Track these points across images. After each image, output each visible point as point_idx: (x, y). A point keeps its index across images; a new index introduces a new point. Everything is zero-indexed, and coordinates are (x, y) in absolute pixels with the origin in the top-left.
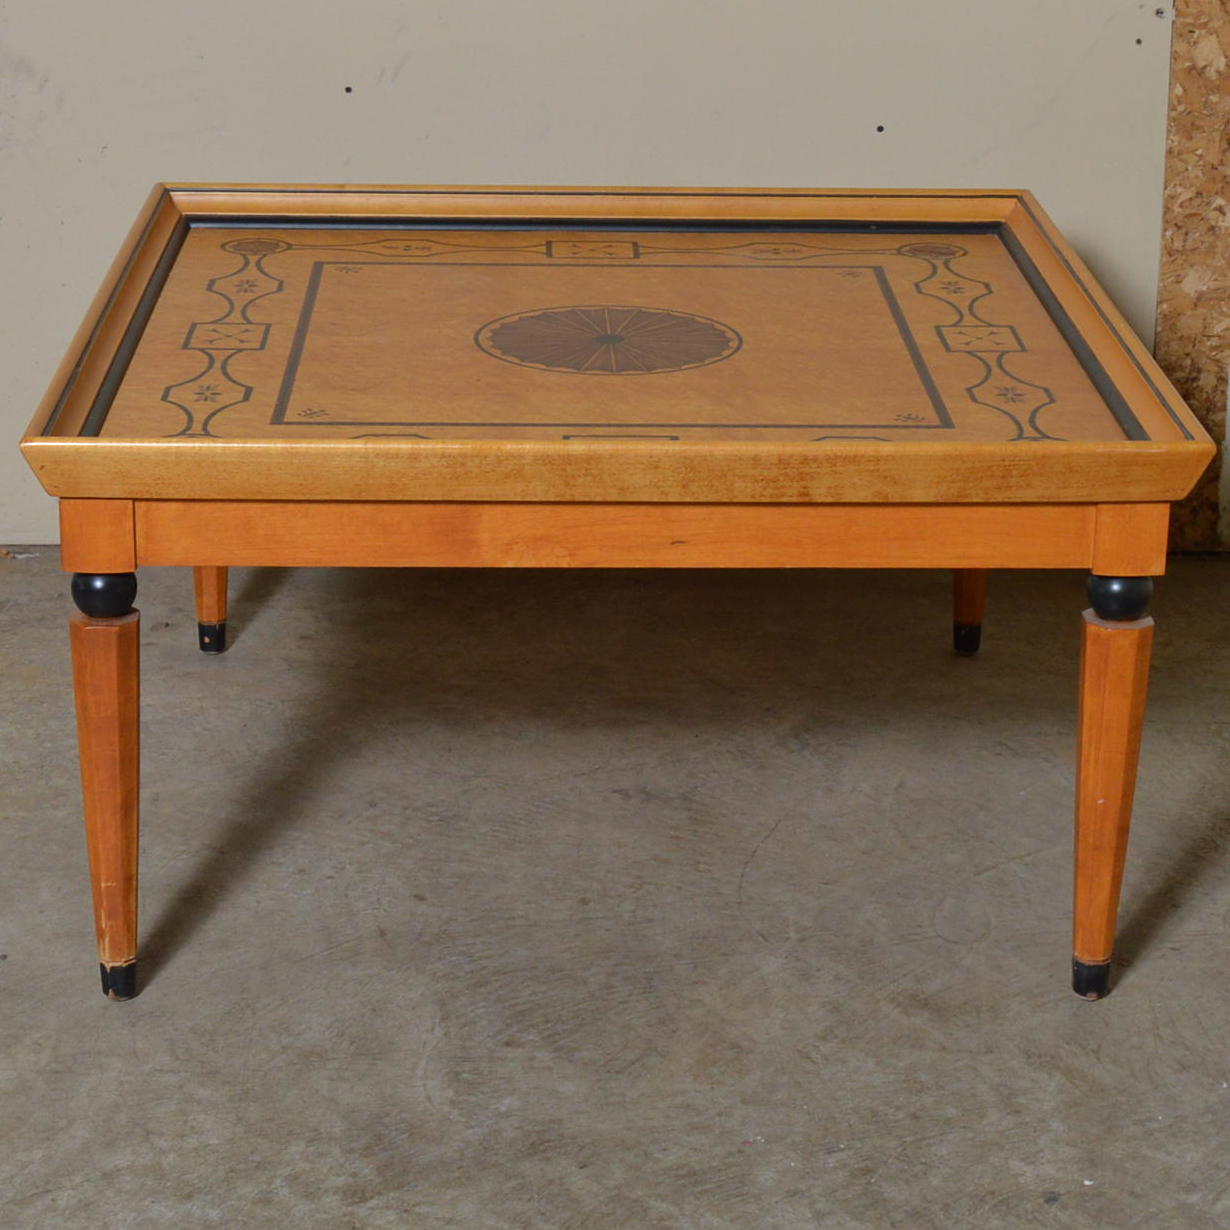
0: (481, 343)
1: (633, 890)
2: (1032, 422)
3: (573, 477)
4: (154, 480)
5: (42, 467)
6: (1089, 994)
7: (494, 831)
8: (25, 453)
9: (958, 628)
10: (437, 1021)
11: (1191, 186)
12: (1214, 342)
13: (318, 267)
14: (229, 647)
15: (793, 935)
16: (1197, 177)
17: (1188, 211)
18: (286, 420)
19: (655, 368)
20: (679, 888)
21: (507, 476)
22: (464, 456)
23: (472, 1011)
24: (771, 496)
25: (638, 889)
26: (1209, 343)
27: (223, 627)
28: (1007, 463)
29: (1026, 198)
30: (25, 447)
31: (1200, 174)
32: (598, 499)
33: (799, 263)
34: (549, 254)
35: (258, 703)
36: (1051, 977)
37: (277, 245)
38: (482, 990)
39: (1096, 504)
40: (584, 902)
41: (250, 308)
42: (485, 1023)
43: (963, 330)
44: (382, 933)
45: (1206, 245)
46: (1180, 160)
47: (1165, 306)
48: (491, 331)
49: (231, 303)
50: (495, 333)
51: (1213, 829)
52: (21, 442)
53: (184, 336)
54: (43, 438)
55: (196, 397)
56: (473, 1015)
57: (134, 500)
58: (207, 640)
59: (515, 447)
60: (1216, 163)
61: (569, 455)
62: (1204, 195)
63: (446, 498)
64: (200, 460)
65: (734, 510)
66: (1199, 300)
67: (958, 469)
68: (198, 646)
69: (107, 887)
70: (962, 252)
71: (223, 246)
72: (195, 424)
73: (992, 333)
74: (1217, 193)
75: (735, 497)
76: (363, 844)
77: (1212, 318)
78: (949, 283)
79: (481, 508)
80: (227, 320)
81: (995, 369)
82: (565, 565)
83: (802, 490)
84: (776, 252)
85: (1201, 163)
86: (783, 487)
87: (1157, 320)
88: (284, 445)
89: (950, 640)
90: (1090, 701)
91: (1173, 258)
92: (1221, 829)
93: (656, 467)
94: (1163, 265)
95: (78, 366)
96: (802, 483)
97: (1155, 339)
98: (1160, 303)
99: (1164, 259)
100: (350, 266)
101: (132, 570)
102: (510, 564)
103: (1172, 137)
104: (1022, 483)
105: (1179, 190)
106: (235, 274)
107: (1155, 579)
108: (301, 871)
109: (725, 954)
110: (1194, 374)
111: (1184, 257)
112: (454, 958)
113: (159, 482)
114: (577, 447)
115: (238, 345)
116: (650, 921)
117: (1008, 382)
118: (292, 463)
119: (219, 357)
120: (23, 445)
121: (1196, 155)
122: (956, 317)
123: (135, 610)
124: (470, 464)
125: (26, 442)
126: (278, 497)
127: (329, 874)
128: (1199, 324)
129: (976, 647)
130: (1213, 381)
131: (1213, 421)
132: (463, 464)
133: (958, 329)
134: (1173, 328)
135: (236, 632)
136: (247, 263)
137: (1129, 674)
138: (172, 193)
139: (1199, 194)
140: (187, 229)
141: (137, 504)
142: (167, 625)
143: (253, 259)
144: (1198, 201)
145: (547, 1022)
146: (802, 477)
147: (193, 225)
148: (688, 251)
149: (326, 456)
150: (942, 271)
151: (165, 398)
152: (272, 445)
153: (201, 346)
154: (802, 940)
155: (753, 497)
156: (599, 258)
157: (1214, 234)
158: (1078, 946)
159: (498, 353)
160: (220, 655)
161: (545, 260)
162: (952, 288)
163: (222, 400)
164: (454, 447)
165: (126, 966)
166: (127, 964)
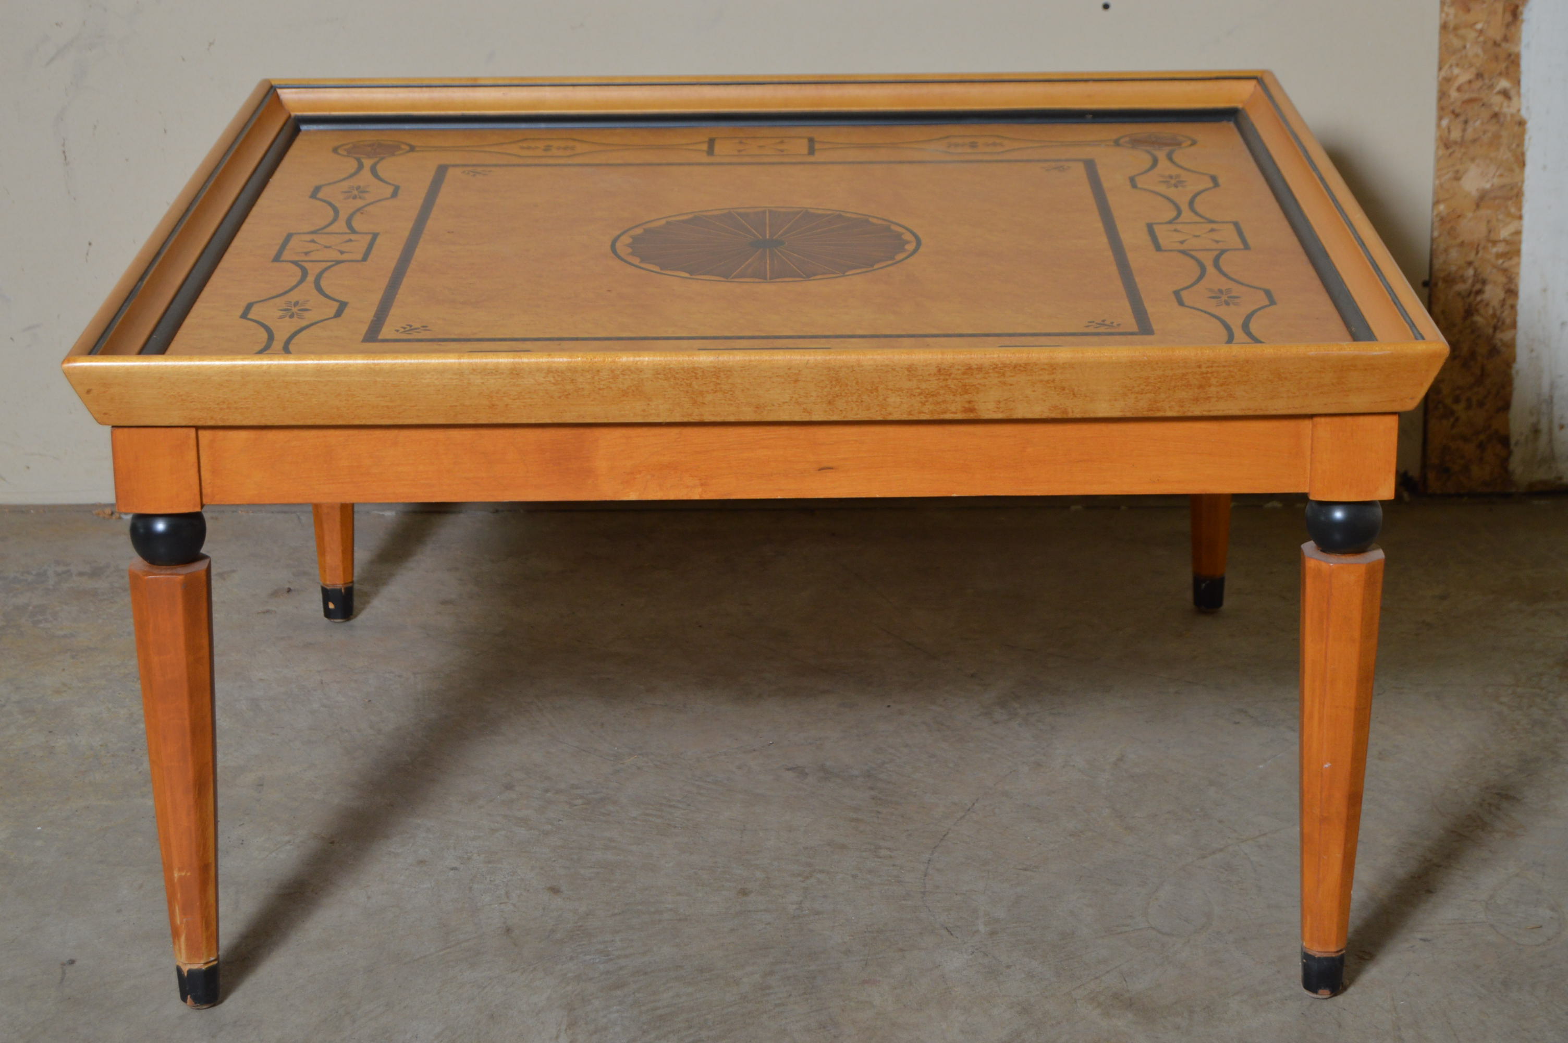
0: (619, 251)
1: (800, 879)
2: (1245, 327)
3: (701, 393)
4: (218, 404)
5: (89, 392)
6: (1320, 991)
7: (648, 815)
8: (68, 374)
9: (1197, 581)
10: (563, 1027)
11: (1471, 65)
12: (1501, 248)
13: (442, 170)
14: (358, 614)
15: (982, 928)
16: (1477, 56)
17: (1467, 96)
18: (380, 337)
19: (815, 275)
20: (854, 876)
21: (625, 394)
22: (573, 370)
23: (605, 1016)
24: (932, 412)
25: (807, 878)
26: (1494, 250)
27: (349, 591)
28: (1204, 370)
29: (1267, 80)
30: (69, 368)
31: (1480, 51)
32: (732, 419)
33: (999, 158)
34: (711, 151)
35: (387, 675)
36: (1279, 972)
37: (398, 148)
38: (619, 993)
39: (1311, 416)
40: (744, 892)
41: (358, 216)
42: (618, 1029)
43: (1179, 227)
44: (508, 930)
45: (1489, 135)
46: (1456, 35)
47: (1442, 207)
48: (632, 237)
49: (336, 211)
50: (636, 239)
51: (1481, 805)
52: (63, 362)
53: (277, 247)
54: (89, 357)
55: (281, 313)
56: (605, 1020)
57: (197, 428)
58: (331, 606)
59: (631, 359)
60: (1498, 38)
61: (694, 368)
62: (1486, 76)
63: (556, 421)
64: (268, 379)
65: (891, 430)
66: (1482, 200)
67: (1148, 378)
68: (322, 613)
69: (180, 878)
70: (1189, 142)
71: (335, 150)
72: (275, 343)
73: (1212, 230)
74: (1500, 74)
75: (890, 414)
76: (494, 831)
77: (1498, 220)
78: (1171, 177)
79: (598, 432)
80: (326, 231)
81: (1211, 270)
82: (697, 497)
83: (967, 405)
84: (973, 145)
85: (1481, 39)
86: (944, 402)
87: (1433, 224)
88: (365, 362)
89: (1189, 595)
90: (1311, 649)
91: (1450, 151)
92: (1490, 805)
93: (796, 381)
94: (1438, 159)
95: (142, 278)
96: (967, 397)
97: (1432, 245)
98: (1436, 203)
99: (1441, 153)
100: (479, 169)
101: (198, 509)
102: (633, 496)
103: (1446, 9)
104: (1222, 393)
105: (1456, 71)
106: (344, 179)
107: (1383, 503)
108: (422, 862)
109: (902, 950)
110: (1478, 286)
111: (1463, 150)
112: (588, 957)
113: (225, 406)
114: (705, 359)
115: (335, 256)
116: (818, 913)
117: (1224, 283)
118: (375, 382)
119: (314, 270)
120: (66, 365)
121: (1476, 30)
122: (1174, 214)
123: (204, 557)
124: (581, 379)
125: (69, 361)
126: (363, 422)
127: (454, 865)
128: (1483, 228)
129: (1220, 603)
130: (1501, 294)
131: (1501, 340)
132: (573, 381)
133: (1173, 227)
134: (1452, 232)
135: (367, 597)
136: (361, 166)
137: (1356, 616)
138: (279, 91)
139: (1479, 76)
140: (296, 131)
141: (202, 433)
142: (289, 590)
143: (368, 163)
144: (1478, 84)
145: (690, 1027)
146: (965, 389)
147: (304, 128)
148: (872, 147)
149: (417, 372)
150: (1163, 163)
151: (244, 316)
152: (351, 362)
153: (297, 258)
154: (993, 933)
155: (910, 413)
156: (767, 155)
157: (1498, 122)
158: (1307, 936)
159: (636, 261)
160: (348, 623)
161: (705, 159)
162: (1173, 182)
163: (310, 317)
164: (561, 360)
165: (206, 968)
166: (207, 966)
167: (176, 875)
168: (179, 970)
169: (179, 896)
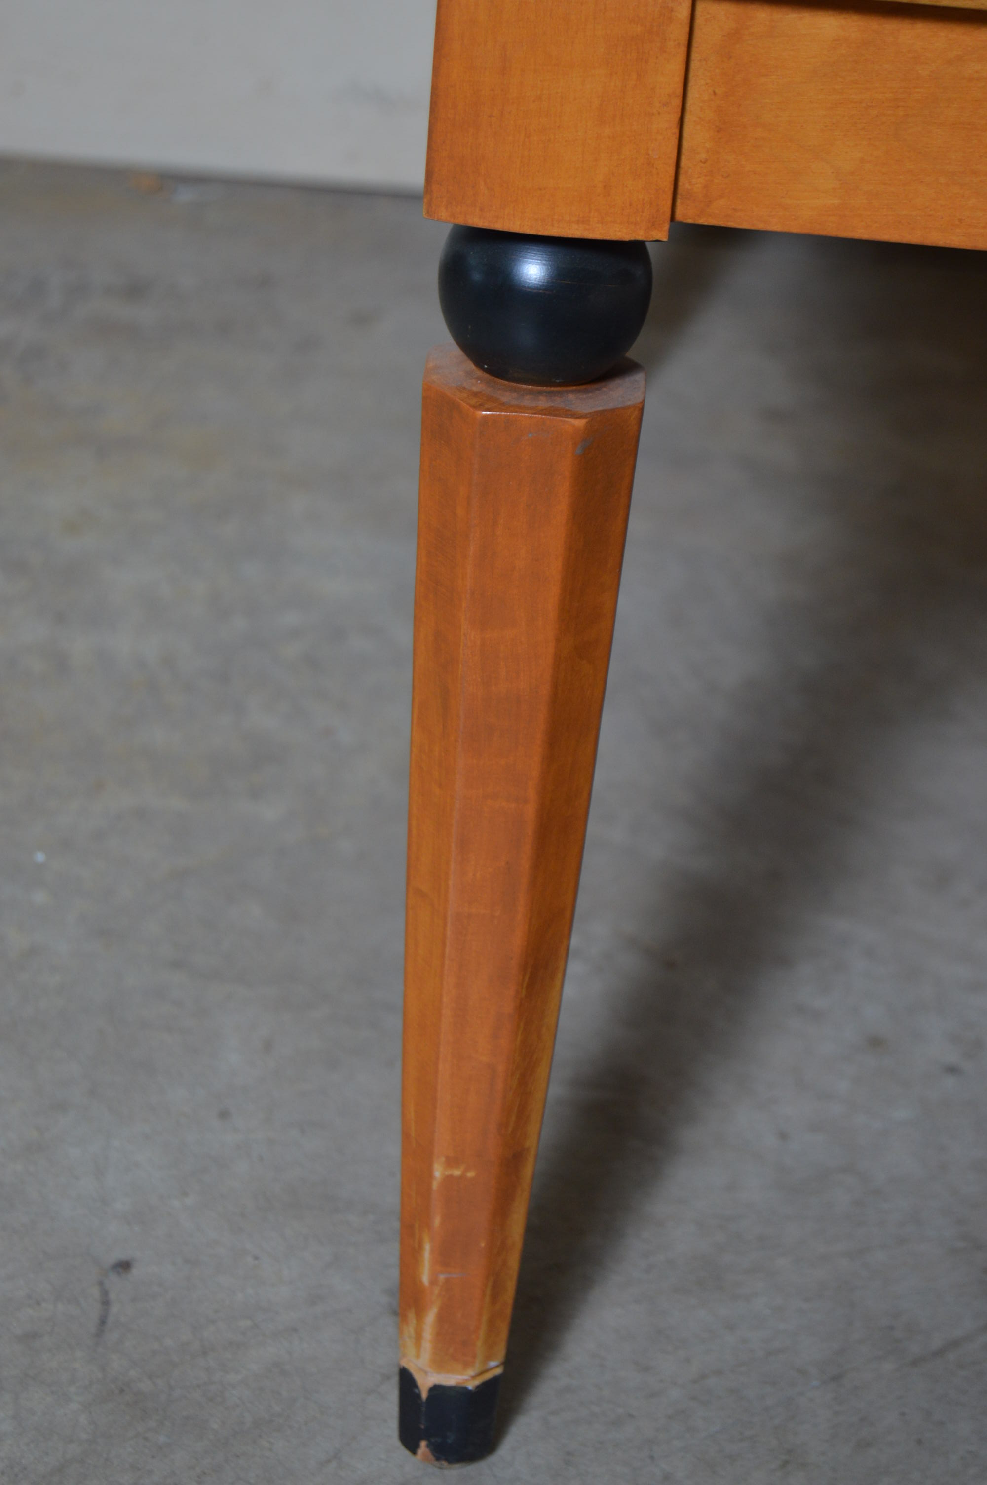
69: (450, 1179)
101: (658, 234)
123: (635, 368)
165: (478, 1387)
166: (477, 1382)
167: (439, 1172)
168: (406, 1380)
169: (437, 1221)
